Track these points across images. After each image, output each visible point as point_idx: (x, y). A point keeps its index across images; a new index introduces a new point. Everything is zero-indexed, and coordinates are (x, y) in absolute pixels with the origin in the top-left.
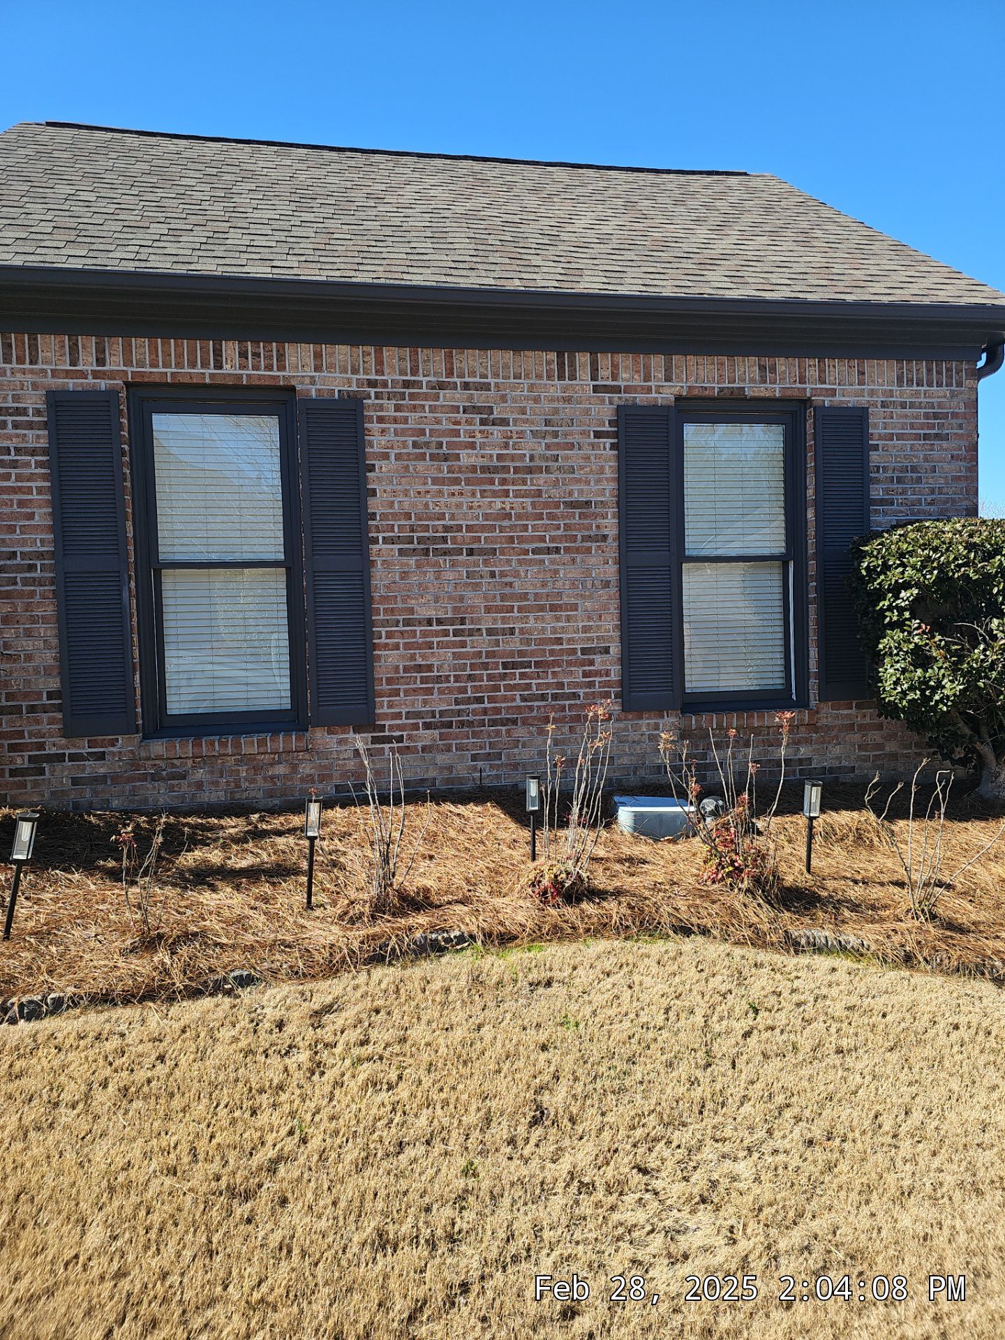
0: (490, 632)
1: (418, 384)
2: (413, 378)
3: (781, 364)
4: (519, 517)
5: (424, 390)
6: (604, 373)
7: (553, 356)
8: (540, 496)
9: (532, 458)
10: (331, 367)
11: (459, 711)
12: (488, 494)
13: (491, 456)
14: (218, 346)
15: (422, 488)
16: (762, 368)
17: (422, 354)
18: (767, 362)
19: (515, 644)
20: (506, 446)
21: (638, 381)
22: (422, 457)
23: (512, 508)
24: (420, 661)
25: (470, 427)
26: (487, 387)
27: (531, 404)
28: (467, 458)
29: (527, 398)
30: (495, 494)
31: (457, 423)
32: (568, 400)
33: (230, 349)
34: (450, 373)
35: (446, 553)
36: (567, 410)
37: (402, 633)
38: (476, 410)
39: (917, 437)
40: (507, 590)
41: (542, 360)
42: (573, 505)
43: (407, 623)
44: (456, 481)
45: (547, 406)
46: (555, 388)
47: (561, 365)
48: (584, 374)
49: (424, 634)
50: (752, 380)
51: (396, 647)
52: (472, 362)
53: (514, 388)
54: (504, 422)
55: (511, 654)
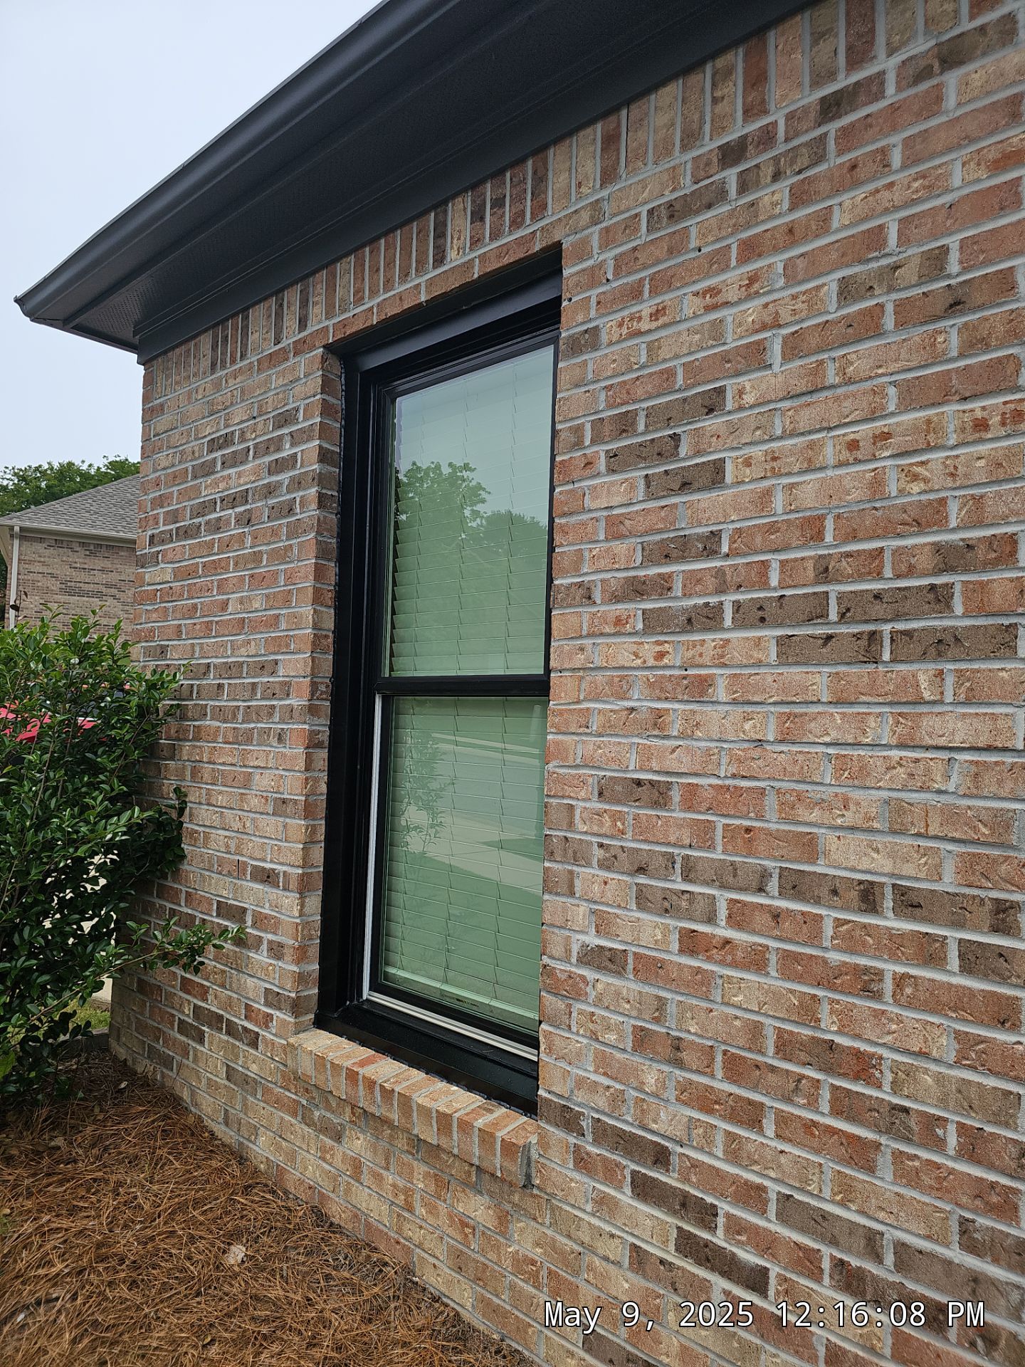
10: (639, 156)
14: (442, 218)
24: (829, 1030)
51: (756, 961)
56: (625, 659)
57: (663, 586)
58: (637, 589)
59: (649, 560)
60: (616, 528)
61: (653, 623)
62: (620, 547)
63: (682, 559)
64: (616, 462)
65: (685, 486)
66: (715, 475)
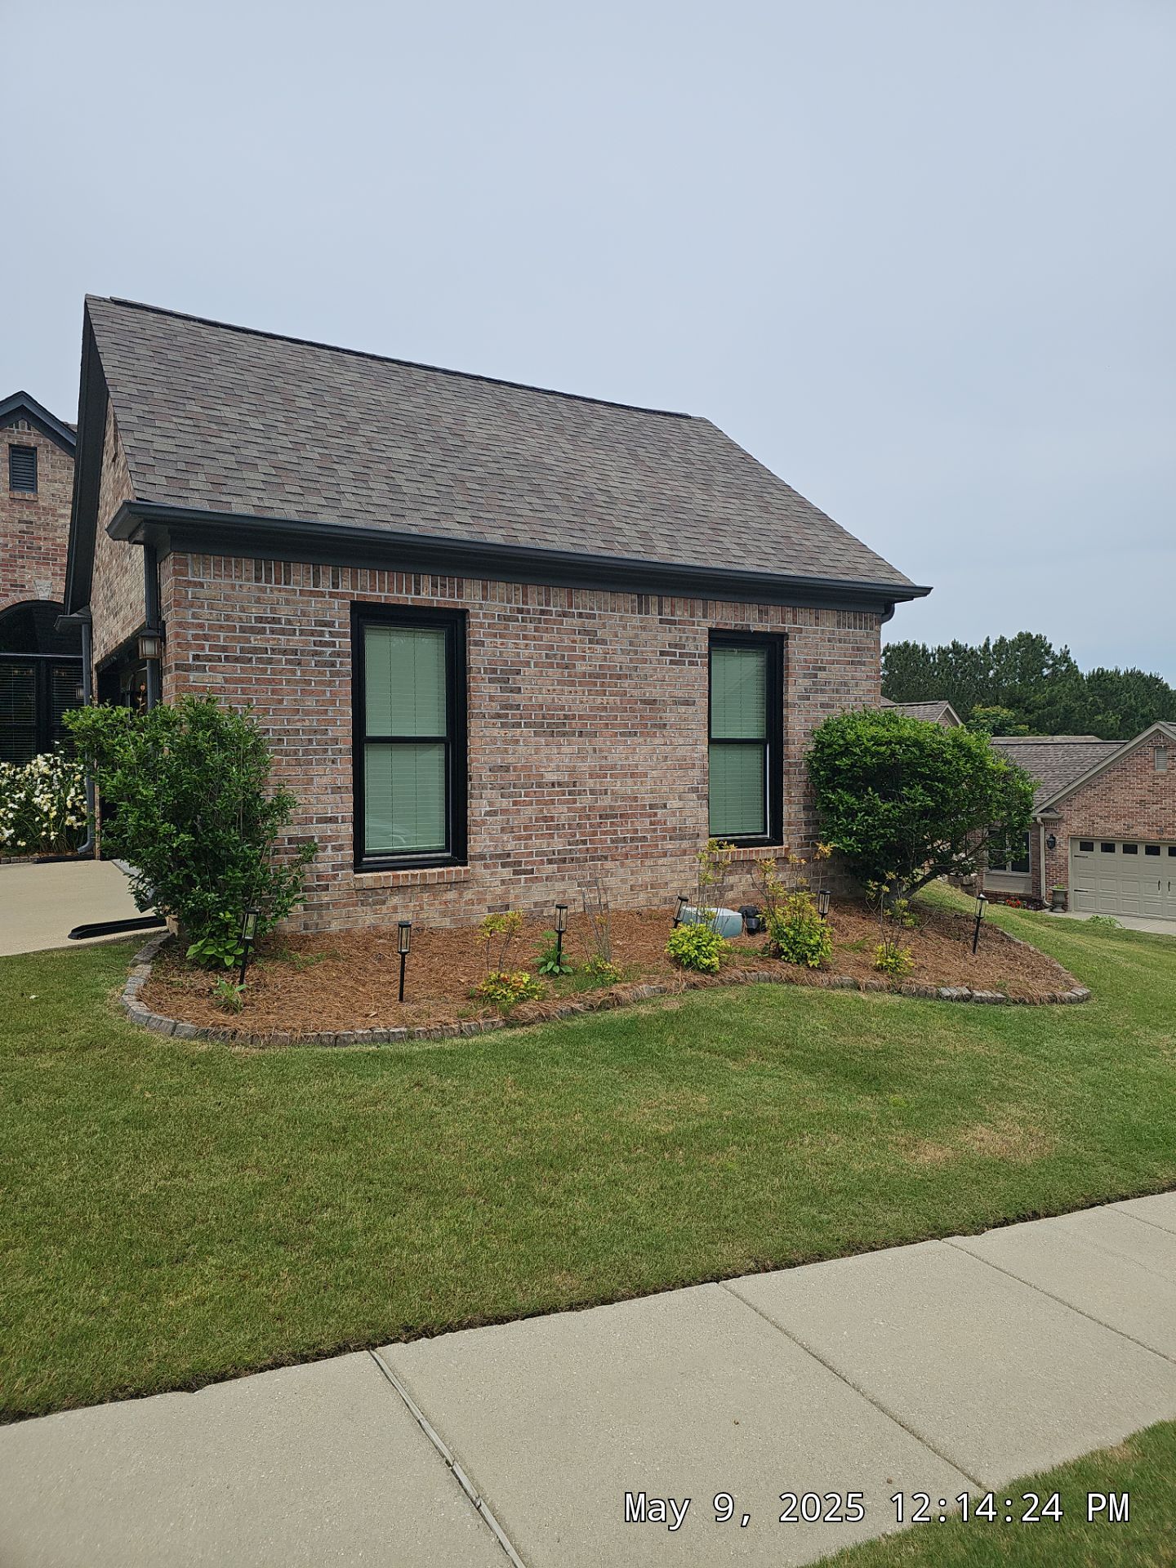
0: (592, 792)
1: (549, 613)
2: (547, 608)
3: (772, 611)
4: (612, 709)
5: (554, 617)
6: (667, 610)
7: (635, 597)
8: (625, 695)
9: (621, 668)
10: (494, 597)
11: (570, 850)
12: (592, 693)
13: (596, 665)
14: (417, 578)
15: (550, 688)
16: (760, 612)
17: (553, 591)
18: (761, 607)
19: (606, 801)
20: (605, 660)
21: (686, 616)
22: (551, 665)
23: (608, 703)
24: (546, 814)
25: (582, 645)
26: (593, 617)
27: (620, 631)
28: (581, 667)
29: (619, 626)
30: (597, 693)
31: (574, 641)
32: (644, 628)
33: (426, 581)
34: (570, 606)
35: (564, 734)
36: (644, 635)
37: (535, 792)
38: (586, 632)
39: (848, 663)
40: (604, 762)
41: (628, 600)
42: (644, 702)
43: (539, 785)
44: (572, 683)
45: (630, 632)
46: (636, 619)
47: (640, 604)
48: (654, 610)
49: (549, 794)
50: (755, 620)
52: (586, 600)
53: (611, 618)
54: (603, 642)
55: (605, 808)
56: (496, 734)
57: (506, 716)
58: (499, 716)
59: (501, 709)
60: (492, 698)
61: (503, 725)
62: (493, 704)
63: (510, 710)
64: (491, 681)
65: (511, 691)
66: (519, 690)
